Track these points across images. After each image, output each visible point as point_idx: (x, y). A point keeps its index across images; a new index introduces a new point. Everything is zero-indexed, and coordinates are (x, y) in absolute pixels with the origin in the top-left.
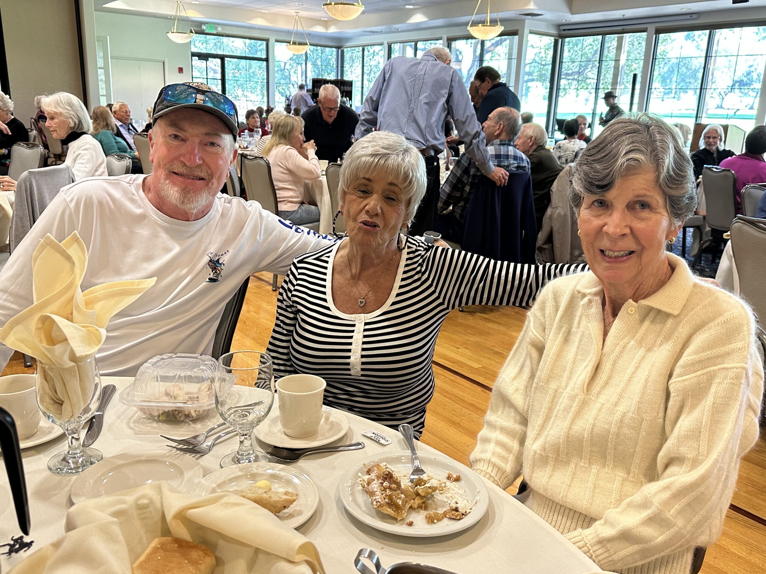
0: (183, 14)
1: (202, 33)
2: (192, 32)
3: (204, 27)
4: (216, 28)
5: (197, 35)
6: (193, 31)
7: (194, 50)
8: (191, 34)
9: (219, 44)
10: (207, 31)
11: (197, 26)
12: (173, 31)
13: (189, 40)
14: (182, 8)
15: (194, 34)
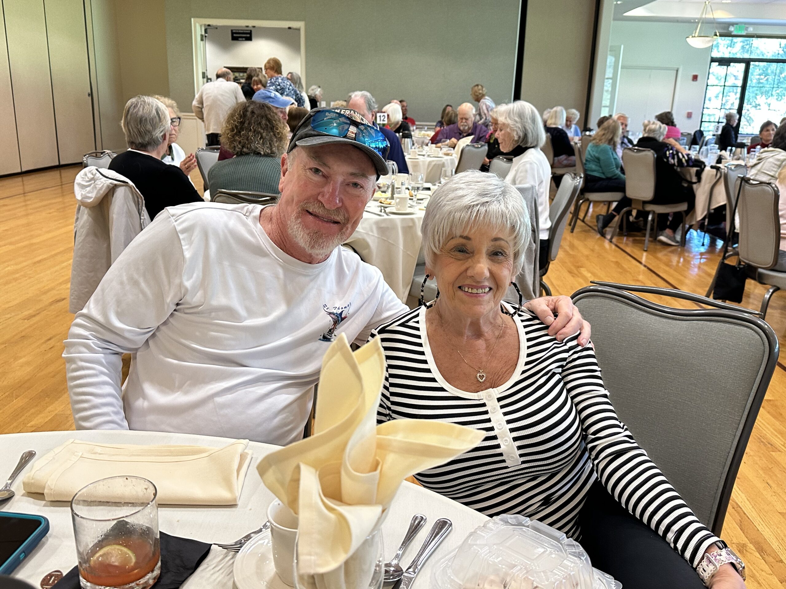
0: (710, 16)
1: (729, 35)
2: (716, 35)
3: (732, 29)
4: (746, 29)
5: (723, 38)
6: (718, 34)
7: (716, 54)
8: (715, 37)
9: (747, 47)
10: (735, 33)
11: (724, 29)
12: (693, 35)
13: (710, 44)
14: (709, 9)
15: (719, 38)
